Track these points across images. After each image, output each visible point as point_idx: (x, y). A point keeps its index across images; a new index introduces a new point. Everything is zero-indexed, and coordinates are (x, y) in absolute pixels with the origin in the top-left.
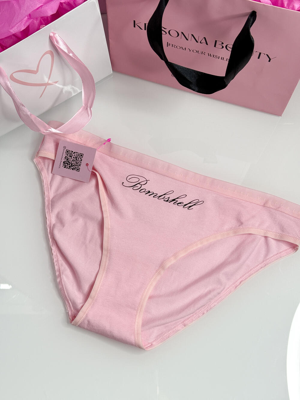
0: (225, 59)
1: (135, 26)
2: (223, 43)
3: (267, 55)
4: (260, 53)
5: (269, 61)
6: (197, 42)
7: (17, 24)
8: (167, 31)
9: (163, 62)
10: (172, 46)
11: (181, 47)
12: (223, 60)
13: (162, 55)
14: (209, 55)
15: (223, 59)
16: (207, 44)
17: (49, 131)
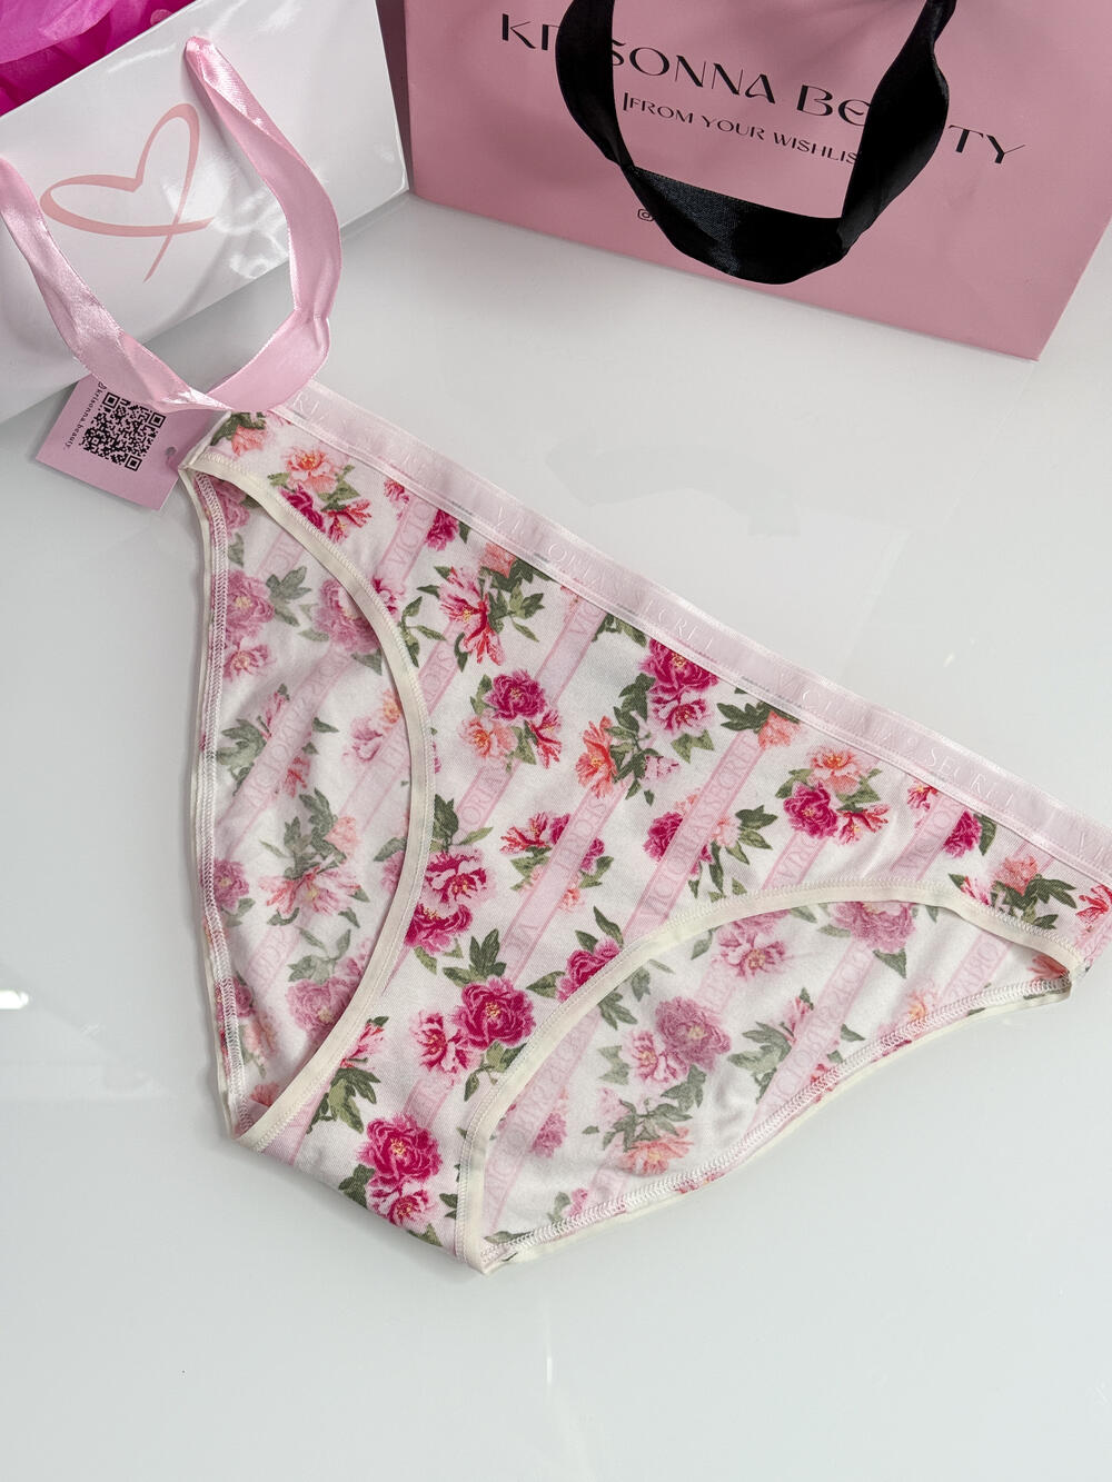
0: (836, 154)
1: (505, 37)
2: (829, 97)
3: (992, 139)
4: (966, 133)
5: (999, 160)
6: (735, 92)
7: (67, 7)
8: (626, 54)
9: (615, 168)
10: (643, 109)
11: (675, 113)
12: (829, 156)
13: (610, 143)
14: (779, 138)
15: (829, 153)
16: (771, 99)
17: (183, 398)
